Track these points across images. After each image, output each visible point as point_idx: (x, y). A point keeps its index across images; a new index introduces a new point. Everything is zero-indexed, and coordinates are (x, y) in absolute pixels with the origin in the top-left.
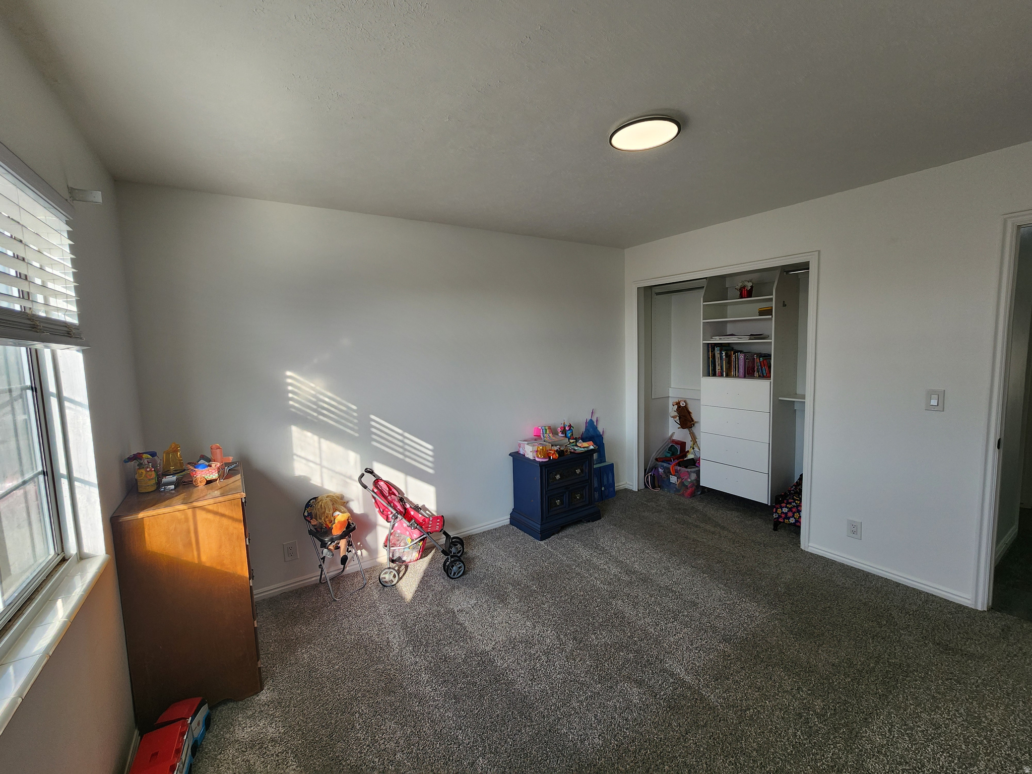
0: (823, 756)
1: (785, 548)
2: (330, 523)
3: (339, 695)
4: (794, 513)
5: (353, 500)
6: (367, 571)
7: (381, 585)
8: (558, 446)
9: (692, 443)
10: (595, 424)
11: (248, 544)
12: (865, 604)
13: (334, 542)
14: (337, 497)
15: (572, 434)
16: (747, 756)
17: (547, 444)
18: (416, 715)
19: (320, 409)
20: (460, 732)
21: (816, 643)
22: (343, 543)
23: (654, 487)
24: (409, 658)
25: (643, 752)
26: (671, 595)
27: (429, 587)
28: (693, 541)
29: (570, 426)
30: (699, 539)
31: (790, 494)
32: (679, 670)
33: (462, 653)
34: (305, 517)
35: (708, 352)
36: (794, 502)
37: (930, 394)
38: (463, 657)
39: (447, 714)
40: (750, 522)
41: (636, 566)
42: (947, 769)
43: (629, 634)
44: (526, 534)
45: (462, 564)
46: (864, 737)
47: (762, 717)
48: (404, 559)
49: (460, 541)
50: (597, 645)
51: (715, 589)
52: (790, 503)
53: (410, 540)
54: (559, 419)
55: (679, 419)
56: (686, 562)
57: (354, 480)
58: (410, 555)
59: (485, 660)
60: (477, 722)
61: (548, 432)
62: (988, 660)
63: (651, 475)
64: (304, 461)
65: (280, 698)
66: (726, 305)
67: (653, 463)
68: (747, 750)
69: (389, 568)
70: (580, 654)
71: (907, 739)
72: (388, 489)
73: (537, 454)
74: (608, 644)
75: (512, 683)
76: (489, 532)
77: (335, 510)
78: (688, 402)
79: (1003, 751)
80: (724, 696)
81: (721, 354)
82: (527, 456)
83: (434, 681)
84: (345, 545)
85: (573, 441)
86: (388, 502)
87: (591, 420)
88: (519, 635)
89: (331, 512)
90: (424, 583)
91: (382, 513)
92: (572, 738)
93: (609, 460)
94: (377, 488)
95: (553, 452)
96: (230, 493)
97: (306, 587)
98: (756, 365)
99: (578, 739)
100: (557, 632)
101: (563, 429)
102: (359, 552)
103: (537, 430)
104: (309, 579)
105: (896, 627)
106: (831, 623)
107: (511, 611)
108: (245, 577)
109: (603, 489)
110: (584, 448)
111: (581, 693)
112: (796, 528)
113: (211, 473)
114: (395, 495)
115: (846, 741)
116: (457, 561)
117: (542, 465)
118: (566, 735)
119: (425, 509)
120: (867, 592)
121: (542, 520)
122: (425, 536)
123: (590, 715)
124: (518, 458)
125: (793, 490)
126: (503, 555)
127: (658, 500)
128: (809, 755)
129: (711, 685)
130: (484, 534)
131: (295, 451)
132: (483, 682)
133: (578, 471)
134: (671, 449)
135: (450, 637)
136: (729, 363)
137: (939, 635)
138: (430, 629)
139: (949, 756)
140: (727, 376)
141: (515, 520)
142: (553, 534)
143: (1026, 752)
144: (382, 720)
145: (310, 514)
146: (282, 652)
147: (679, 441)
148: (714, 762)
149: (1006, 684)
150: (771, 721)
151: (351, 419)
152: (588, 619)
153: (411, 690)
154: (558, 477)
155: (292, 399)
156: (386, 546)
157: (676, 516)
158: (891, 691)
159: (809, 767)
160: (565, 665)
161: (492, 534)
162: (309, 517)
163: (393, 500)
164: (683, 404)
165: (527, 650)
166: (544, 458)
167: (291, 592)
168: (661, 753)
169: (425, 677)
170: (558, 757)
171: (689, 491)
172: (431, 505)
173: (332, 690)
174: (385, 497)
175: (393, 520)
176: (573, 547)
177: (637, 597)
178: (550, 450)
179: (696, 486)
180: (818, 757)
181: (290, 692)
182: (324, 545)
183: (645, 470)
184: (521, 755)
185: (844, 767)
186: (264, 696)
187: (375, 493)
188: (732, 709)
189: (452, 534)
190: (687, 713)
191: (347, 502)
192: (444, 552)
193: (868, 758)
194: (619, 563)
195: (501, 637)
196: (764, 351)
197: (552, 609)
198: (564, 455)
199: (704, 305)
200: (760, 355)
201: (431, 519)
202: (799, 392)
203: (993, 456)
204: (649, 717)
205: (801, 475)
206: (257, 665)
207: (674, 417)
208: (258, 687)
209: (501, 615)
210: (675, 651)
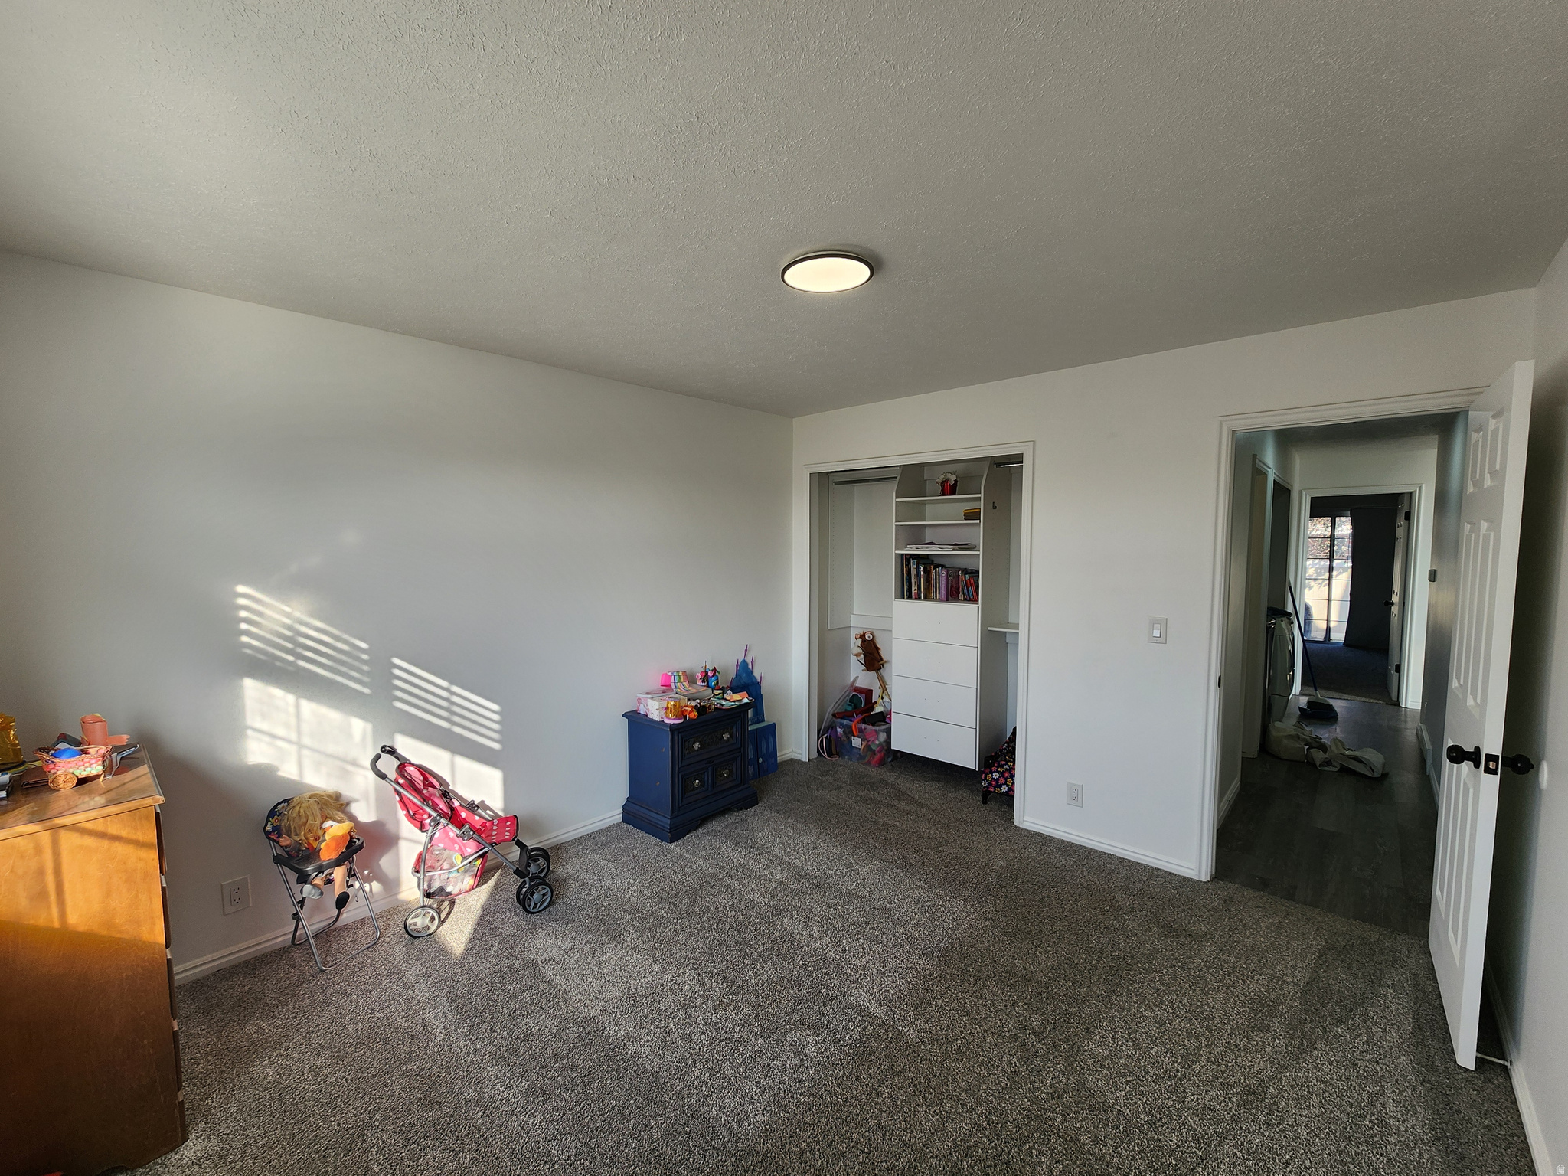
0: (1042, 1083)
1: (997, 825)
2: (316, 840)
3: (339, 1125)
4: (1006, 779)
5: (356, 801)
6: (381, 916)
7: (407, 935)
8: (698, 701)
9: (881, 690)
10: (750, 666)
11: (165, 885)
12: (1087, 888)
13: (323, 872)
14: (329, 796)
15: (718, 682)
16: (954, 1101)
17: (681, 697)
18: (479, 1131)
19: (299, 650)
20: (554, 1143)
21: (1033, 944)
22: (339, 874)
23: (830, 755)
24: (463, 1045)
25: (823, 1120)
26: (855, 902)
27: (494, 930)
28: (883, 825)
29: (715, 670)
30: (890, 823)
31: (1002, 753)
32: (868, 1003)
33: (552, 1025)
34: (267, 834)
35: (902, 565)
36: (1007, 764)
37: (1153, 622)
38: (555, 1030)
39: (531, 1121)
40: (954, 795)
41: (809, 867)
42: (1170, 1071)
43: (801, 963)
44: (647, 835)
45: (548, 889)
46: (1086, 1051)
47: (972, 1047)
48: (449, 889)
49: (544, 853)
50: (757, 984)
51: (911, 888)
52: (1002, 766)
53: (460, 858)
54: (696, 661)
55: (864, 657)
56: (874, 855)
57: (363, 767)
58: (458, 882)
59: (589, 1031)
60: (581, 1124)
61: (682, 680)
62: (1211, 938)
63: (826, 738)
64: (267, 739)
65: (222, 1149)
66: (924, 503)
67: (829, 720)
68: (954, 1093)
69: (424, 907)
70: (732, 1001)
71: (1131, 1044)
72: (422, 778)
73: (666, 713)
74: (773, 982)
75: (633, 1057)
76: (590, 837)
77: (326, 818)
78: (875, 633)
79: (1223, 1040)
80: (926, 1028)
81: (918, 568)
82: (650, 716)
83: (508, 1075)
84: (344, 875)
85: (719, 692)
86: (424, 800)
87: (744, 661)
88: (641, 986)
89: (318, 822)
90: (485, 925)
91: (412, 817)
92: (725, 1120)
93: (769, 719)
94: (404, 777)
95: (690, 709)
96: (132, 798)
97: (265, 955)
98: (960, 585)
99: (733, 1120)
100: (699, 974)
101: (704, 674)
102: (367, 886)
103: (666, 677)
104: (271, 940)
105: (1120, 913)
106: (1049, 917)
107: (628, 952)
108: (159, 944)
109: (760, 760)
110: (734, 701)
111: (736, 1055)
112: (1009, 797)
113: (87, 765)
114: (434, 787)
115: (1066, 1059)
116: (540, 884)
117: (673, 728)
118: (716, 1118)
119: (486, 808)
120: (1089, 873)
121: (673, 811)
122: (486, 849)
123: (750, 1085)
124: (636, 721)
125: (1005, 749)
126: (613, 869)
127: (836, 773)
128: (1026, 1085)
129: (910, 1016)
130: (581, 840)
131: (249, 722)
132: (588, 1063)
133: (726, 736)
134: (854, 700)
135: (532, 1004)
136: (928, 581)
137: (1164, 915)
138: (498, 996)
139: (1173, 1056)
140: (926, 598)
141: (632, 815)
142: (689, 832)
143: (1244, 1037)
144: (420, 1150)
145: (277, 829)
146: (222, 1072)
147: (863, 688)
148: (915, 1116)
149: (1227, 963)
150: (982, 1050)
151: (357, 664)
152: (742, 949)
153: (468, 1095)
154: (697, 746)
155: (247, 633)
156: (418, 872)
157: (861, 793)
158: (1114, 991)
159: (1026, 1100)
160: (711, 1019)
161: (596, 840)
162: (274, 834)
163: (431, 795)
164: (869, 637)
165: (656, 1006)
166: (677, 718)
167: (237, 966)
168: (847, 1117)
169: (491, 1071)
170: (706, 1151)
171: (877, 757)
172: (496, 802)
173: (324, 1118)
174: (417, 791)
175: (431, 829)
176: (719, 848)
177: (810, 910)
178: (686, 706)
179: (886, 750)
180: (1036, 1085)
181: (243, 1135)
182: (303, 878)
183: (819, 731)
184: (651, 1159)
185: (1065, 1091)
186: (190, 1150)
187: (401, 785)
188: (936, 1043)
189: (530, 844)
190: (880, 1059)
191: (348, 804)
192: (517, 872)
193: (1090, 1075)
194: (783, 864)
195: (613, 992)
196: (969, 565)
197: (689, 942)
198: (706, 714)
199: (896, 502)
200: (965, 571)
201: (496, 822)
202: (1012, 620)
203: (1214, 695)
204: (830, 1073)
205: (1015, 729)
206: (177, 1097)
207: (857, 655)
208: (177, 1137)
209: (613, 959)
210: (862, 977)
